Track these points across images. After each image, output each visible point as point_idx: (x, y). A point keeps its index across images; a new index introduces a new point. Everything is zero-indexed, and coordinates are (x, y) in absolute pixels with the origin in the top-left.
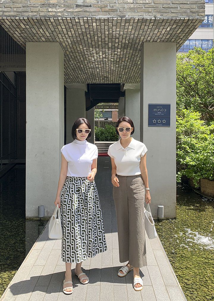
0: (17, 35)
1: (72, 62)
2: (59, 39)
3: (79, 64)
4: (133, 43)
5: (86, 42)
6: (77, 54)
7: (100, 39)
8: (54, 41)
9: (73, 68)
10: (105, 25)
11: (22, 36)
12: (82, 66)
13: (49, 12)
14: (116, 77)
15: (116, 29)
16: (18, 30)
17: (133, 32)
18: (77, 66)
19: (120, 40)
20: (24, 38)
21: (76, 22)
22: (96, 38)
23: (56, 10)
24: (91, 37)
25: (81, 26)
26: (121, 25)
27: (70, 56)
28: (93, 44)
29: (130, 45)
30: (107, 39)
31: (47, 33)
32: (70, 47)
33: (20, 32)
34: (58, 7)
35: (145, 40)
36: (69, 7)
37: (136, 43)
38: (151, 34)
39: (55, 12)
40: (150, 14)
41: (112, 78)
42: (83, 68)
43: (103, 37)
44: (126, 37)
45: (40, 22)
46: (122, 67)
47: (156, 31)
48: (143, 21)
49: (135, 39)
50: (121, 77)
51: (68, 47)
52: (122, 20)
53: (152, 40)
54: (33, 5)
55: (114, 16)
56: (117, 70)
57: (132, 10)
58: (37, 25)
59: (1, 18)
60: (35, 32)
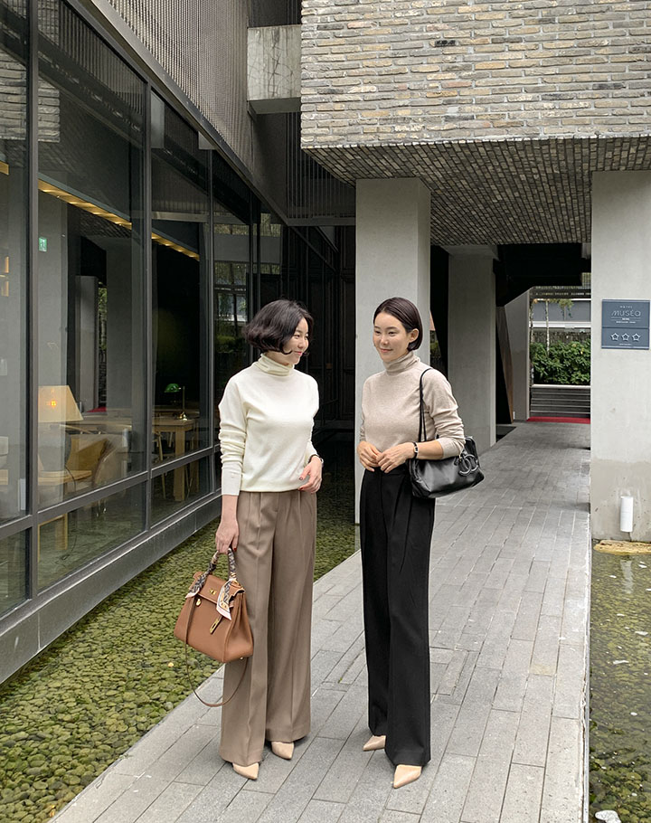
0: (339, 169)
1: (452, 207)
2: (418, 172)
3: (466, 210)
4: (571, 173)
5: (473, 175)
6: (459, 194)
7: (499, 170)
8: (409, 175)
9: (455, 217)
10: (502, 151)
11: (347, 171)
12: (474, 213)
13: (395, 132)
14: (558, 231)
15: (526, 153)
16: (341, 162)
17: (562, 157)
18: (464, 213)
19: (542, 169)
20: (352, 174)
21: (445, 148)
22: (490, 168)
23: (408, 129)
24: (480, 167)
25: (456, 153)
26: (533, 149)
27: (444, 198)
28: (488, 176)
29: (565, 176)
30: (512, 169)
31: (394, 164)
32: (442, 184)
33: (344, 165)
34: (412, 123)
35: (592, 169)
36: (430, 121)
37: (576, 173)
38: (601, 159)
39: (406, 132)
40: (588, 128)
41: (548, 232)
42: (477, 217)
43: (504, 166)
44: (551, 165)
45: (380, 151)
46: (564, 212)
47: (609, 155)
48: (575, 142)
49: (570, 167)
50: (570, 231)
51: (439, 184)
52: (531, 141)
53: (607, 168)
54: (367, 122)
55: (517, 136)
56: (554, 219)
57: (551, 121)
58: (376, 154)
59: (311, 147)
60: (371, 164)
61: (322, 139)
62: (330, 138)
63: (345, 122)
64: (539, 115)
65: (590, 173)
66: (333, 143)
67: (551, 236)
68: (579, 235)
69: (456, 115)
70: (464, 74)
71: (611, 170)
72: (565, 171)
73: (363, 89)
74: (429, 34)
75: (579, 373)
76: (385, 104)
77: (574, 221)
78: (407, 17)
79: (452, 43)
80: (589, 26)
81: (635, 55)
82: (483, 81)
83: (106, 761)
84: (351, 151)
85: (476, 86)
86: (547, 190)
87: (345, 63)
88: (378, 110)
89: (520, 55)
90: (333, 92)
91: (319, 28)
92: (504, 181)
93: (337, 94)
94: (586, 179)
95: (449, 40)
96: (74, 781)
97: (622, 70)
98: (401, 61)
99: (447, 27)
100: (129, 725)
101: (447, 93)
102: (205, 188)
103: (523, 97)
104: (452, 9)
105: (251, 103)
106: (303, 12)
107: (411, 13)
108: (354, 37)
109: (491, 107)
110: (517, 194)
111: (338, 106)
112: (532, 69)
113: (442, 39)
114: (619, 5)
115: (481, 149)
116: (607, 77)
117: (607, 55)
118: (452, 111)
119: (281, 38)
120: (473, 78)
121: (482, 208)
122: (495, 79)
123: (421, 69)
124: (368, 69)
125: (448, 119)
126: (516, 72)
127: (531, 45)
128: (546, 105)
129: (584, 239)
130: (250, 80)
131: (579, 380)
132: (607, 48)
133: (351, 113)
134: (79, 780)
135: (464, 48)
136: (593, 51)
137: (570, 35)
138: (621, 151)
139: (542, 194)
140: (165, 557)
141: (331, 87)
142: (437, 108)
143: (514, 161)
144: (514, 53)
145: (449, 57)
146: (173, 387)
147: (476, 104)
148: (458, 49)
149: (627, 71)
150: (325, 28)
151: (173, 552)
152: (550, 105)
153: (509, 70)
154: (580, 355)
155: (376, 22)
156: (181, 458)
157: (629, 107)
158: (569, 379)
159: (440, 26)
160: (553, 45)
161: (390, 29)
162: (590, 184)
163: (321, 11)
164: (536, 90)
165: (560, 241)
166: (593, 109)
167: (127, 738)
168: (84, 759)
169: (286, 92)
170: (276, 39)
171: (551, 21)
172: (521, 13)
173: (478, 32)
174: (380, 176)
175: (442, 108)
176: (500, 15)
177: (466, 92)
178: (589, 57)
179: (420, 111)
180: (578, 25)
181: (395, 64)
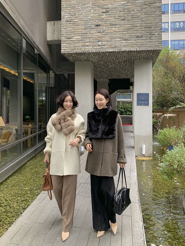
0: (71, 59)
1: (99, 69)
2: (91, 59)
3: (102, 70)
5: (105, 60)
6: (101, 65)
7: (111, 59)
8: (88, 60)
9: (99, 71)
10: (112, 54)
11: (73, 59)
12: (104, 70)
13: (85, 49)
15: (118, 55)
16: (71, 57)
17: (127, 56)
19: (122, 59)
21: (98, 53)
22: (109, 58)
23: (88, 48)
24: (106, 58)
25: (101, 54)
26: (120, 53)
27: (97, 66)
28: (108, 61)
29: (127, 61)
30: (114, 59)
31: (85, 57)
34: (89, 47)
35: (134, 59)
36: (95, 46)
37: (130, 60)
38: (137, 56)
39: (88, 49)
40: (134, 48)
41: (122, 75)
42: (105, 71)
43: (112, 58)
44: (124, 57)
45: (81, 54)
46: (127, 70)
47: (139, 55)
48: (131, 51)
49: (129, 58)
50: (128, 75)
51: (96, 63)
52: (120, 51)
53: (138, 59)
54: (78, 46)
55: (116, 50)
56: (124, 72)
57: (125, 46)
58: (80, 55)
59: (64, 53)
60: (79, 57)
61: (66, 51)
62: (69, 50)
63: (72, 46)
64: (122, 44)
65: (134, 60)
66: (69, 52)
67: (123, 77)
68: (130, 76)
69: (101, 44)
70: (103, 34)
71: (139, 59)
72: (127, 59)
73: (77, 37)
74: (94, 23)
75: (128, 112)
76: (83, 41)
77: (129, 72)
78: (88, 19)
79: (100, 25)
80: (134, 21)
81: (146, 29)
82: (108, 35)
83: (15, 217)
84: (74, 54)
85: (106, 37)
86: (123, 64)
87: (73, 31)
88: (81, 43)
89: (117, 29)
90: (69, 38)
91: (66, 21)
92: (112, 62)
93: (70, 39)
94: (133, 61)
95: (99, 25)
96: (7, 223)
97: (142, 32)
98: (87, 30)
99: (98, 21)
100: (20, 207)
101: (98, 38)
102: (36, 64)
103: (118, 40)
104: (100, 16)
105: (48, 41)
106: (62, 17)
107: (89, 17)
108: (75, 24)
109: (110, 42)
110: (115, 66)
111: (71, 42)
112: (120, 32)
113: (97, 24)
114: (142, 16)
115: (107, 54)
116: (139, 34)
117: (139, 29)
118: (100, 43)
119: (56, 24)
120: (105, 35)
121: (106, 69)
122: (111, 35)
123: (92, 32)
124: (78, 32)
125: (99, 45)
126: (116, 33)
127: (120, 26)
128: (123, 42)
129: (131, 77)
130: (47, 35)
131: (129, 114)
132: (139, 27)
133: (74, 44)
134: (8, 223)
135: (103, 27)
136: (135, 28)
137: (130, 23)
138: (142, 54)
139: (121, 65)
140: (26, 163)
141: (69, 37)
142: (96, 42)
143: (115, 57)
144: (115, 28)
145: (99, 29)
146: (28, 117)
147: (106, 41)
148: (101, 27)
149: (144, 33)
150: (67, 21)
151: (28, 161)
152: (125, 42)
153: (114, 32)
154: (129, 108)
155: (80, 20)
156: (30, 136)
157: (144, 42)
158: (126, 114)
159: (97, 21)
160: (125, 26)
161: (84, 22)
162: (134, 63)
163: (66, 17)
164: (121, 38)
165: (125, 78)
166: (135, 43)
167: (20, 210)
168: (9, 216)
169: (57, 38)
170: (54, 25)
171: (125, 20)
172: (117, 18)
173: (106, 22)
174: (81, 61)
175: (97, 42)
176: (112, 18)
177: (103, 38)
178: (134, 29)
179: (91, 43)
180: (131, 21)
181: (85, 31)
